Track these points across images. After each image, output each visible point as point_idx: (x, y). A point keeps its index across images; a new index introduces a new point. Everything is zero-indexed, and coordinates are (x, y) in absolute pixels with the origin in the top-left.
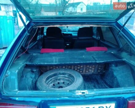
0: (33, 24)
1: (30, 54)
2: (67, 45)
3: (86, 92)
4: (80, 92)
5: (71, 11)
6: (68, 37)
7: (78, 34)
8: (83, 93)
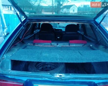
0: (28, 20)
1: (25, 43)
2: (58, 38)
3: (63, 75)
4: (58, 75)
5: (65, 12)
6: (59, 32)
7: (66, 29)
8: (60, 76)
